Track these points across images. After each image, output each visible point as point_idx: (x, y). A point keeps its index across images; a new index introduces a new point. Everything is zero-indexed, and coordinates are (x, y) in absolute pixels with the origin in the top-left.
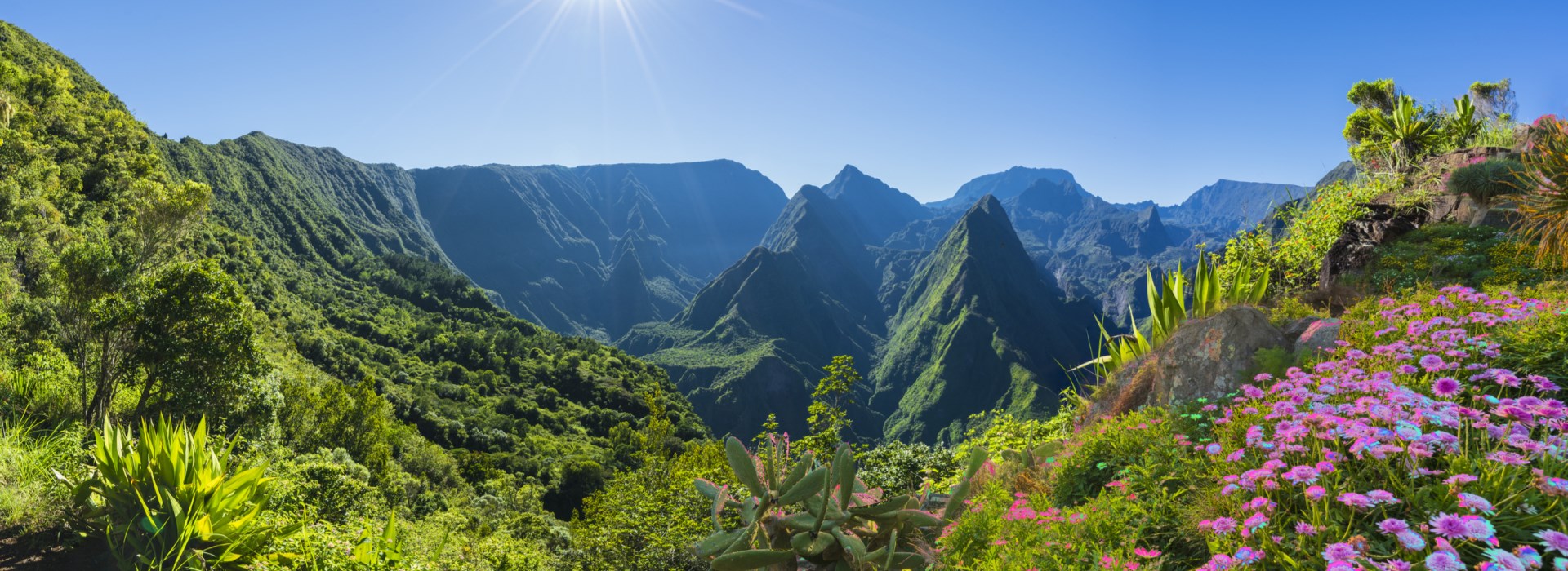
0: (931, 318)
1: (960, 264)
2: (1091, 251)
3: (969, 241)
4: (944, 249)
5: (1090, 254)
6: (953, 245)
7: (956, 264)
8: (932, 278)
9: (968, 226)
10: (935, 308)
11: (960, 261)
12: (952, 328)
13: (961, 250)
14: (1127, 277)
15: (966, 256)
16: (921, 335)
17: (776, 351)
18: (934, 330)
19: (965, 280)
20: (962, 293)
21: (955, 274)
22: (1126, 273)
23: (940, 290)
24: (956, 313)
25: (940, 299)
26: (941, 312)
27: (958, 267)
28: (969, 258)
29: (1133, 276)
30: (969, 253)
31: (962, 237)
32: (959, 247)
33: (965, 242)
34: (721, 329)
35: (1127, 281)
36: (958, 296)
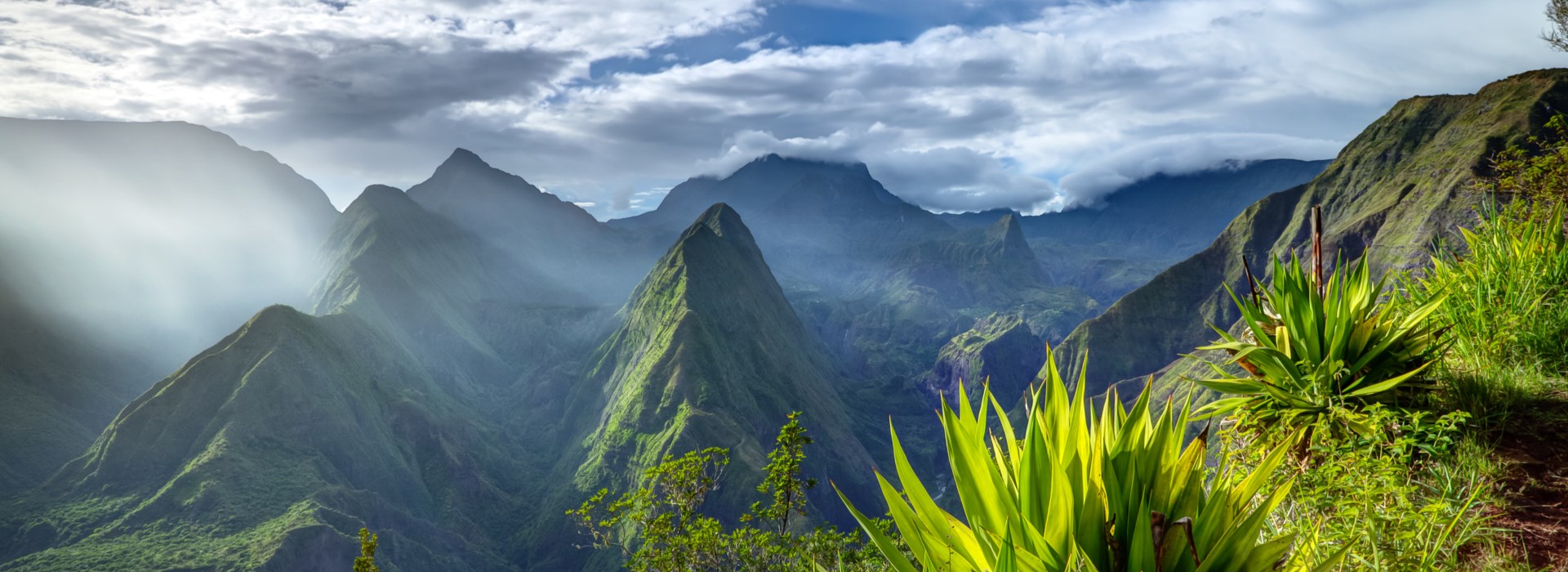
0: (625, 424)
1: (675, 326)
2: (903, 298)
3: (689, 284)
4: (646, 300)
5: (901, 303)
6: (660, 293)
7: (666, 326)
8: (624, 353)
9: (686, 260)
10: (632, 405)
11: (673, 321)
12: (663, 441)
13: (675, 301)
14: (969, 342)
15: (684, 311)
16: (608, 457)
17: (324, 514)
18: (632, 444)
19: (683, 353)
20: (679, 380)
21: (666, 344)
22: (965, 335)
23: (638, 374)
24: (671, 411)
25: (640, 390)
26: (643, 413)
27: (670, 333)
28: (688, 316)
29: (979, 339)
30: (689, 306)
31: (676, 278)
32: (672, 296)
33: (681, 288)
34: (189, 483)
35: (967, 349)
36: (671, 384)
